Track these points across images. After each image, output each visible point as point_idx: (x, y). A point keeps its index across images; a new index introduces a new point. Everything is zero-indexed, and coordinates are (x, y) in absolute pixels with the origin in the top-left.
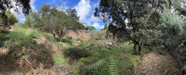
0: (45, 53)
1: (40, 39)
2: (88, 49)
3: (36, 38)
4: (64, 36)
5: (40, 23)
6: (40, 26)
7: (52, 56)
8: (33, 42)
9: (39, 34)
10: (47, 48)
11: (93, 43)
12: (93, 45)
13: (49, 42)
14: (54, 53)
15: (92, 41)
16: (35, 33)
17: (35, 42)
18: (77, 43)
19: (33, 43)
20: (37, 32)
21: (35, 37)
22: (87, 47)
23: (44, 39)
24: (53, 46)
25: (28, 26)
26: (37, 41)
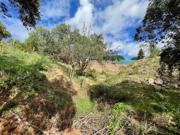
0: (61, 95)
1: (53, 72)
2: (119, 87)
3: (46, 70)
4: (85, 68)
5: (54, 49)
6: (54, 52)
7: (72, 100)
8: (41, 77)
9: (52, 64)
10: (65, 87)
11: (127, 79)
12: (127, 81)
13: (67, 78)
14: (75, 93)
15: (124, 75)
16: (45, 62)
17: (44, 77)
18: (101, 78)
19: (40, 80)
20: (49, 60)
21: (44, 69)
22: (118, 85)
23: (60, 73)
24: (74, 83)
25: (32, 48)
26: (47, 77)
